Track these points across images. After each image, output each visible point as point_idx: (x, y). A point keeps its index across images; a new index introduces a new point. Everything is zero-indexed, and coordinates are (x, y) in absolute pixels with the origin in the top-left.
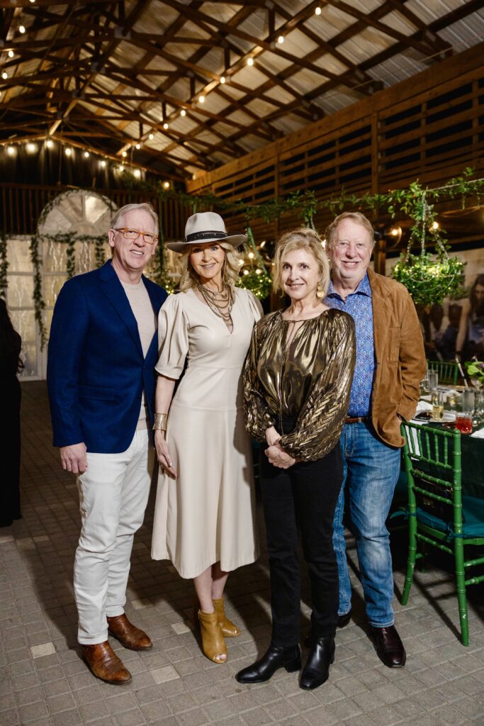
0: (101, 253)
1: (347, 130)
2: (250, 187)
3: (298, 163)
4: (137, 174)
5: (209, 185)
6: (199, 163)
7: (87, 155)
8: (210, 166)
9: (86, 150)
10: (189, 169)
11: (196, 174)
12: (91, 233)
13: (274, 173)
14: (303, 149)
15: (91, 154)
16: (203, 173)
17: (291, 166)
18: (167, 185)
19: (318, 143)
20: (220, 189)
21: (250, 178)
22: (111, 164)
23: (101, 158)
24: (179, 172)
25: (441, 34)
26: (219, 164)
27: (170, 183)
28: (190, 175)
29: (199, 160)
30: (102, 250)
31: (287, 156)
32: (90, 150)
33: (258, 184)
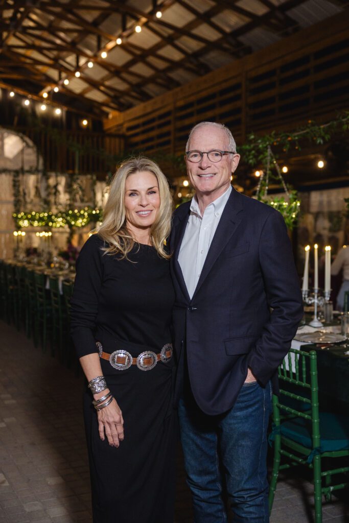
0: (17, 184)
1: (224, 86)
2: (152, 129)
3: (189, 110)
4: (58, 112)
5: (121, 125)
6: (112, 105)
7: (12, 94)
8: (122, 107)
9: (12, 91)
10: (106, 109)
11: (112, 114)
12: (10, 166)
13: (170, 118)
14: (192, 99)
15: (16, 94)
16: (116, 113)
17: (183, 113)
18: (85, 123)
19: (204, 94)
20: (130, 129)
21: (153, 120)
22: (34, 102)
23: (26, 97)
24: (97, 111)
25: (289, 13)
26: (130, 106)
27: (88, 122)
28: (107, 114)
29: (113, 102)
30: (18, 181)
31: (181, 103)
32: (16, 90)
33: (160, 126)
